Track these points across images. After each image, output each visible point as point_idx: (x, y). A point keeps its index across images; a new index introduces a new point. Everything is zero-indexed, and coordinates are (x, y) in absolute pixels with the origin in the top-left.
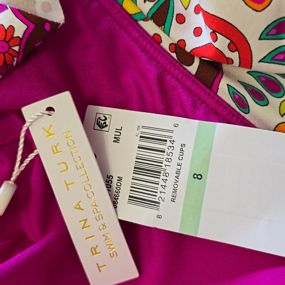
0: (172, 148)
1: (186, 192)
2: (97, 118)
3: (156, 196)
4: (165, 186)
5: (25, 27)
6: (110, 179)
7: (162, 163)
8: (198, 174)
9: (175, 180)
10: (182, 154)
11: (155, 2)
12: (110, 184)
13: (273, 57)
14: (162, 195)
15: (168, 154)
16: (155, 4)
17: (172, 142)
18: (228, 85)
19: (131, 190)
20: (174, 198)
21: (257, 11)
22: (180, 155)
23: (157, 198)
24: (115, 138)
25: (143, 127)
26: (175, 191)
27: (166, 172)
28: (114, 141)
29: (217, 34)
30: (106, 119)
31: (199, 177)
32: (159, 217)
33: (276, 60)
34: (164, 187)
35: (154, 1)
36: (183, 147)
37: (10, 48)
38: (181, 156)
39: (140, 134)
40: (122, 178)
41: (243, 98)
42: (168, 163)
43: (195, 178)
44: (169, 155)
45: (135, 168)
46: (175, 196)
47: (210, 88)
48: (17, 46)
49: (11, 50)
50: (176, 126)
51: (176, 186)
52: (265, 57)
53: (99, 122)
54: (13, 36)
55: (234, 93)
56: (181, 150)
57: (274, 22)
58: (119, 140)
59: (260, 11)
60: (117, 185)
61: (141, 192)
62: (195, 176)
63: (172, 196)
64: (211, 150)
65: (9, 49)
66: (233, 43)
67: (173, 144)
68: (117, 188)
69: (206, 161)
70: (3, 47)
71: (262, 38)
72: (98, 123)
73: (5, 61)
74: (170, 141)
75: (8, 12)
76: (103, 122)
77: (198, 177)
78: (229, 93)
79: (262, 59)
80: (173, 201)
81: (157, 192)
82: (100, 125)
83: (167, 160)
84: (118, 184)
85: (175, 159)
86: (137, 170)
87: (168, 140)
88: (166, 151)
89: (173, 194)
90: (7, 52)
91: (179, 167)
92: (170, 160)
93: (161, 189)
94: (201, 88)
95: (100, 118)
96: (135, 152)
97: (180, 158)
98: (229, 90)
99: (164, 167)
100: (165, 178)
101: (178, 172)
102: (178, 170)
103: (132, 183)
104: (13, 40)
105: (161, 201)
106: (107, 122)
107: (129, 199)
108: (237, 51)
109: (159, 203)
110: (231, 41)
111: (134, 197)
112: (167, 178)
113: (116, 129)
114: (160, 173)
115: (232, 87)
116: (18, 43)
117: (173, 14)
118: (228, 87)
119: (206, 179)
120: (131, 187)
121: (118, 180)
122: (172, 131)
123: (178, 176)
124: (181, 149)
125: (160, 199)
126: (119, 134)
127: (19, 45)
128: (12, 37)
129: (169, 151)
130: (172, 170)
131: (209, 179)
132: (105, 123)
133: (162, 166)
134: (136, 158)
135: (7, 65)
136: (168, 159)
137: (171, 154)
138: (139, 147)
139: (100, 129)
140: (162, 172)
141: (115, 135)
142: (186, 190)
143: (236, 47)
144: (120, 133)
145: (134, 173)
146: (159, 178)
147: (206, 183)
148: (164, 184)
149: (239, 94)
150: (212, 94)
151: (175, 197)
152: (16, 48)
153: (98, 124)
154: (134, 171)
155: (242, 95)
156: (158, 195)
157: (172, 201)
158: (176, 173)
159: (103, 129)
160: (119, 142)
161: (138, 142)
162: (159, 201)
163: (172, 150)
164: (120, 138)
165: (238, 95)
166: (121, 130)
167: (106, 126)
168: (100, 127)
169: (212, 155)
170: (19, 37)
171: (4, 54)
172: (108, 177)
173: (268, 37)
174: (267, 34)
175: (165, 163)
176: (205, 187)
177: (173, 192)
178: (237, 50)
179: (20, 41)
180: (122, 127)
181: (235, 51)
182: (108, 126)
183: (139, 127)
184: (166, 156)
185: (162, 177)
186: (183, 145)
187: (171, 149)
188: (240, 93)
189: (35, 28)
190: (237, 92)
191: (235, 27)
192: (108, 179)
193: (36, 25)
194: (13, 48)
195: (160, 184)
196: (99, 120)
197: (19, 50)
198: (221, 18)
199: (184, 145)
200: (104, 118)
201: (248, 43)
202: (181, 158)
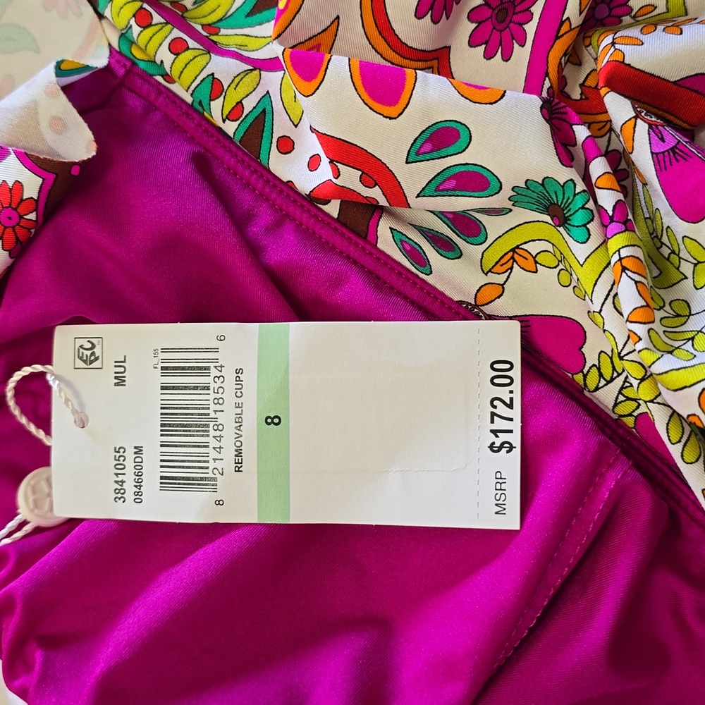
0: (221, 379)
1: (258, 450)
2: (77, 346)
3: (207, 468)
4: (220, 448)
5: (40, 180)
6: (121, 454)
7: (209, 408)
8: (272, 416)
9: (236, 433)
10: (240, 386)
11: (238, 122)
12: (121, 462)
13: (438, 187)
14: (219, 465)
15: (216, 391)
16: (239, 125)
17: (219, 369)
18: (391, 229)
19: (162, 467)
20: (239, 465)
21: (391, 118)
22: (236, 389)
23: (210, 471)
24: (116, 378)
25: (164, 350)
26: (239, 453)
27: (217, 423)
28: (116, 384)
29: (337, 164)
30: (93, 346)
31: (276, 421)
32: (219, 503)
33: (443, 190)
34: (218, 450)
35: (238, 120)
36: (239, 375)
37: (21, 217)
38: (239, 391)
39: (160, 363)
40: (142, 447)
41: (419, 248)
42: (218, 407)
43: (269, 424)
44: (218, 393)
45: (162, 425)
46: (240, 461)
47: (365, 238)
48: (32, 212)
49: (22, 220)
50: (221, 340)
51: (238, 444)
52: (423, 189)
53: (83, 353)
54: (22, 198)
55: (402, 241)
56: (236, 381)
57: (423, 132)
58: (124, 381)
59: (395, 118)
60: (135, 462)
61: (180, 467)
62: (269, 420)
63: (236, 463)
64: (287, 371)
65: (20, 219)
66: (367, 174)
67: (221, 371)
68: (136, 467)
69: (283, 391)
70: (10, 218)
71: (410, 160)
72: (81, 355)
73: (17, 238)
74: (216, 367)
75: (12, 159)
76: (89, 353)
77: (274, 421)
78: (395, 241)
79: (421, 192)
80: (238, 470)
81: (208, 462)
82: (85, 358)
83: (216, 401)
84: (138, 460)
85: (229, 396)
86: (166, 428)
87: (212, 365)
88: (212, 385)
89: (237, 458)
90: (18, 224)
91: (239, 411)
92: (221, 401)
93: (213, 454)
94: (349, 238)
95: (81, 347)
96: (156, 398)
97: (237, 395)
98: (393, 237)
99: (212, 415)
100: (217, 433)
101: (239, 420)
102: (238, 416)
103: (163, 454)
104: (23, 203)
105: (218, 476)
106: (97, 351)
107: (161, 483)
108: (377, 186)
109: (215, 479)
110: (363, 173)
111: (169, 477)
112: (222, 434)
113: (116, 362)
114: (208, 426)
115: (398, 231)
116: (34, 206)
117: (272, 137)
118: (392, 233)
119: (289, 422)
120: (162, 461)
121: (135, 453)
122: (216, 350)
123: (240, 426)
124: (238, 379)
125: (215, 471)
126: (122, 370)
127: (35, 210)
128: (22, 200)
129: (216, 386)
130: (227, 418)
131: (294, 420)
132: (93, 354)
133: (209, 414)
134: (162, 408)
135: (21, 242)
136: (218, 400)
137: (221, 390)
138: (163, 388)
139: (86, 366)
140: (212, 424)
141: (116, 373)
142: (258, 446)
143: (373, 180)
144: (124, 367)
145: (162, 435)
146: (208, 436)
147: (289, 429)
148: (217, 445)
149: (410, 242)
150: (368, 247)
151: (241, 463)
152: (32, 216)
153: (81, 358)
154: (161, 431)
155: (416, 243)
156: (211, 465)
157: (236, 471)
158: (236, 422)
159: (93, 366)
160: (125, 385)
161: (159, 379)
162: (214, 476)
163: (222, 383)
164: (124, 377)
165: (410, 245)
166: (124, 362)
167: (97, 359)
168: (85, 362)
169: (290, 380)
170: (32, 198)
171: (13, 228)
172: (117, 450)
173: (421, 157)
174: (418, 153)
175: (213, 407)
176: (289, 437)
177: (236, 456)
178: (376, 184)
179: (35, 204)
180: (125, 357)
181: (374, 186)
182: (100, 358)
183: (155, 351)
184: (213, 396)
185: (212, 433)
186: (239, 371)
187: (219, 382)
188: (413, 241)
189: (55, 180)
190: (407, 240)
191: (363, 149)
192: (118, 455)
193: (57, 175)
194: (25, 217)
195: (211, 447)
196: (81, 350)
197: (37, 217)
198: (336, 138)
199: (241, 371)
200: (89, 346)
201: (391, 171)
202: (239, 394)
